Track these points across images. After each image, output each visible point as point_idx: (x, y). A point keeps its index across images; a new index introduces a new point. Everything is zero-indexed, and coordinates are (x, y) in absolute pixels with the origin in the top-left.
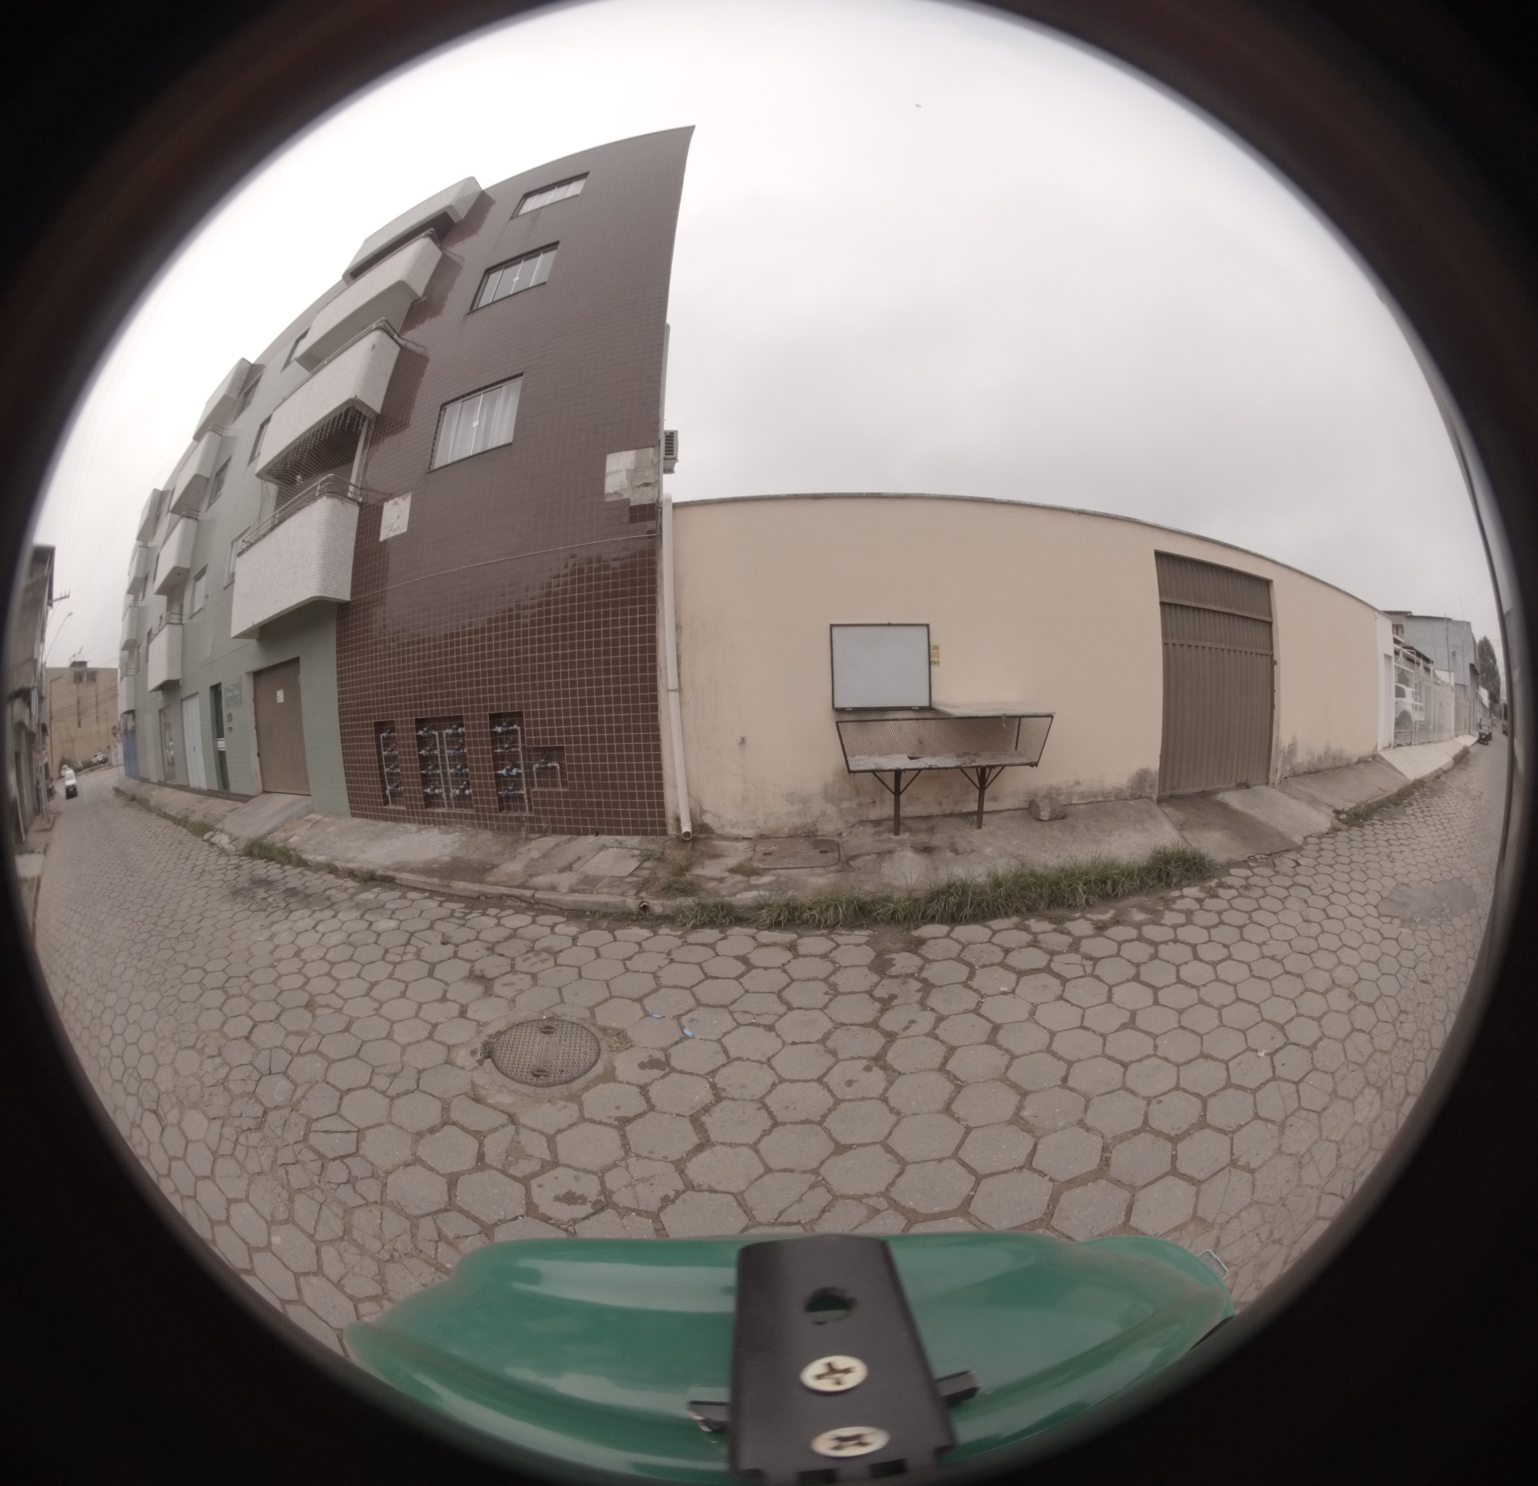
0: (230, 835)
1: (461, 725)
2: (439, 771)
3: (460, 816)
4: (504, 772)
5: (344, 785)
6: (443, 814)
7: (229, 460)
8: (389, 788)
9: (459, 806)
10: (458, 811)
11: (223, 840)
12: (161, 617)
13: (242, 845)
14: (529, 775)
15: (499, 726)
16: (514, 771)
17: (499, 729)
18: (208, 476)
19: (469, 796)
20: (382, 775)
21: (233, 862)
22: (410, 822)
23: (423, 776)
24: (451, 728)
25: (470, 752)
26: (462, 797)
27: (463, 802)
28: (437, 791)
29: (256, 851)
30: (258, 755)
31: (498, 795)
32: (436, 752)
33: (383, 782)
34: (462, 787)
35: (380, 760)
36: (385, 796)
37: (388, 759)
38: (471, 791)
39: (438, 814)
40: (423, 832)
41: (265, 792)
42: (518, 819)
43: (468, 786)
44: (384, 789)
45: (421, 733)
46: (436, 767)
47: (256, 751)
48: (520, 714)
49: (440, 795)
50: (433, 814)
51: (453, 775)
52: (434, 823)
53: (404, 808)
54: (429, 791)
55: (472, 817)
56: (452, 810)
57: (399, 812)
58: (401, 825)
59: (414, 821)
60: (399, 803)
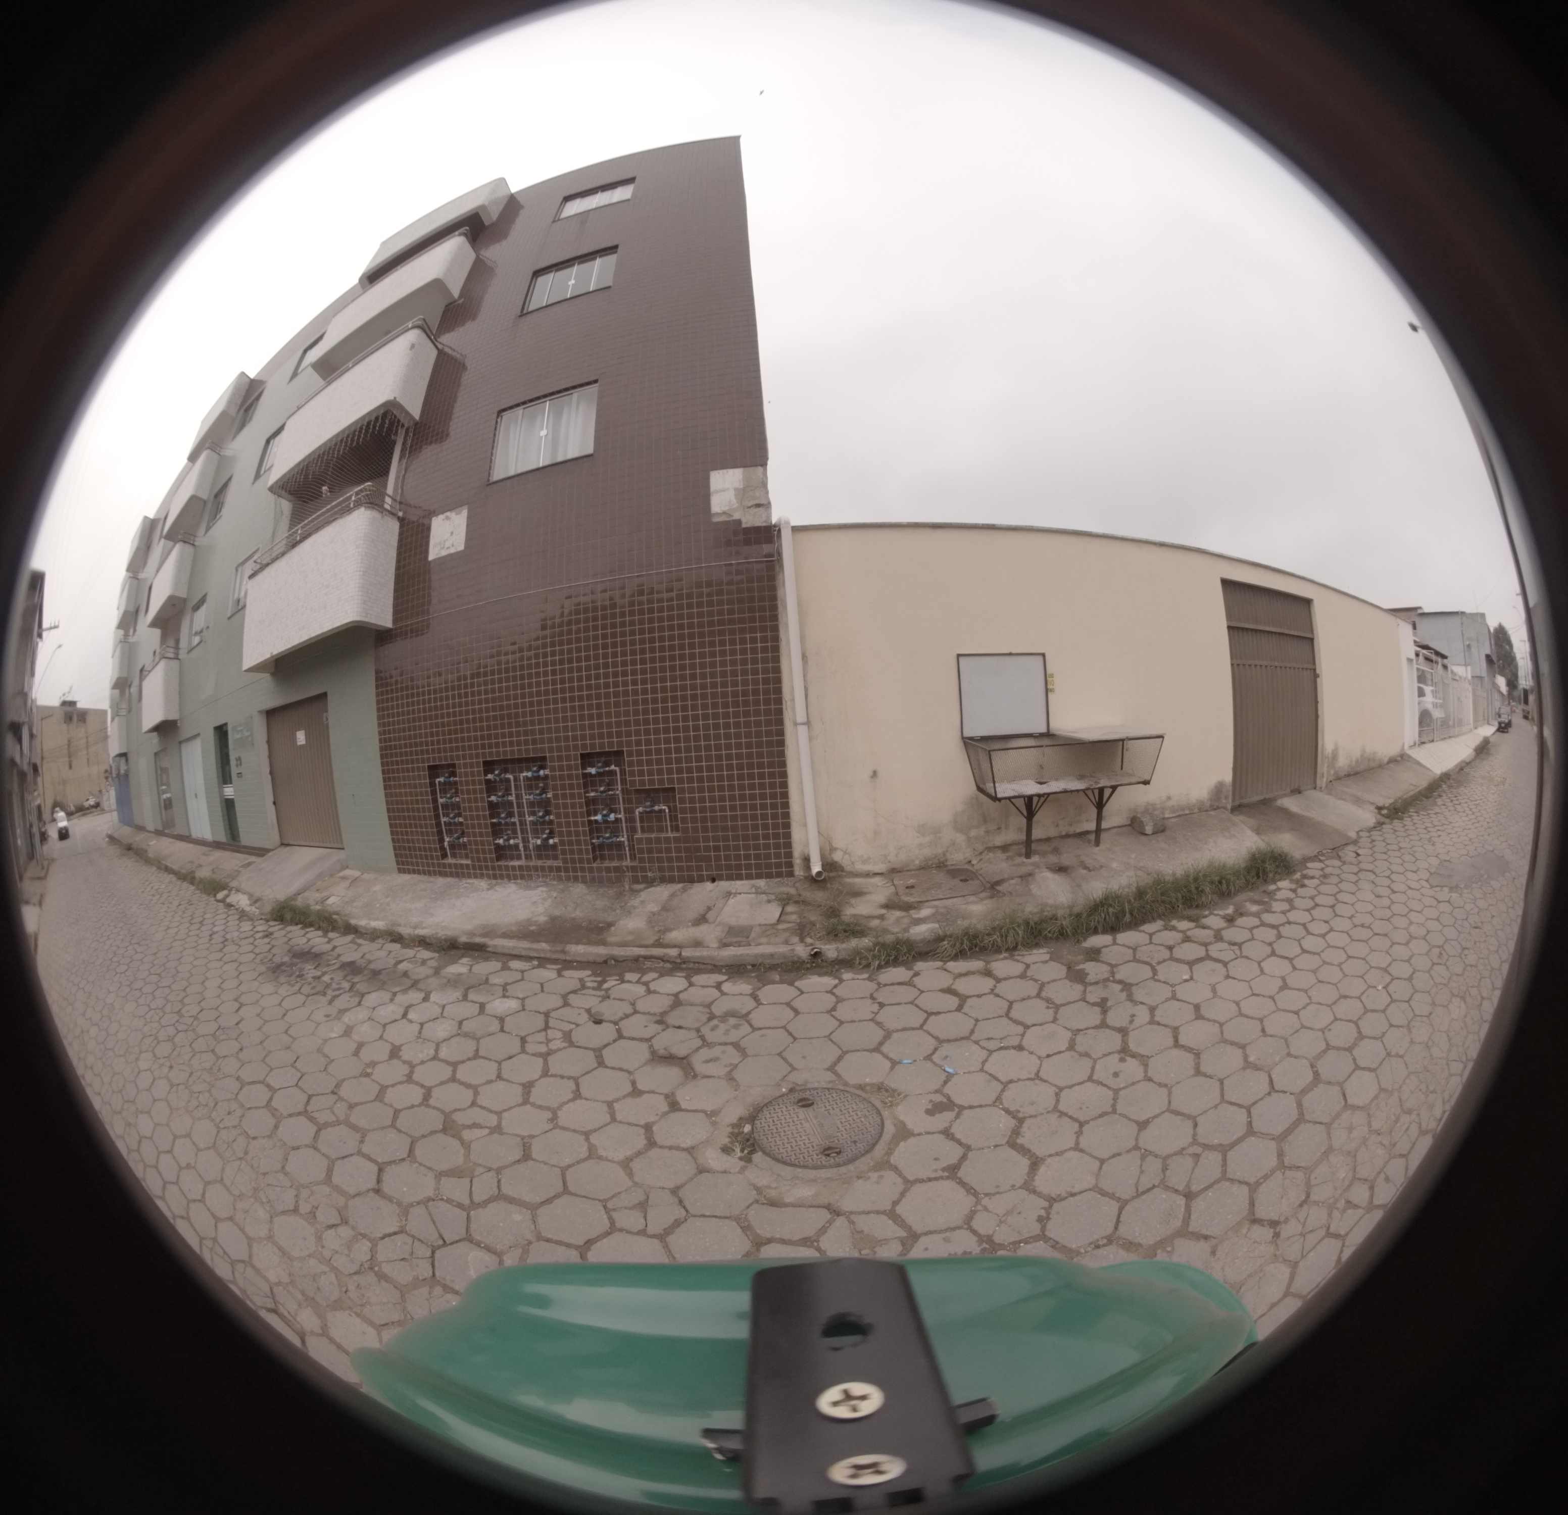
0: (250, 896)
1: (543, 767)
2: (515, 819)
3: (543, 869)
4: (599, 817)
5: (388, 837)
6: (521, 867)
7: (230, 479)
8: (447, 839)
9: (539, 857)
10: (539, 863)
11: (242, 901)
12: (155, 652)
13: (268, 908)
14: (631, 820)
15: (592, 767)
16: (612, 817)
17: (593, 771)
18: (205, 497)
19: (554, 846)
20: (438, 824)
21: (259, 928)
22: (476, 877)
23: (493, 825)
24: (528, 770)
25: (556, 796)
26: (545, 846)
27: (544, 850)
28: (512, 842)
29: (288, 916)
30: (274, 803)
31: (592, 844)
32: (510, 798)
33: (440, 833)
34: (545, 836)
35: (436, 809)
36: (443, 848)
37: (445, 806)
38: (556, 840)
39: (514, 868)
40: (497, 888)
41: (283, 844)
42: (617, 869)
43: (551, 834)
44: (441, 841)
45: (490, 776)
46: (510, 815)
47: (272, 800)
48: (619, 753)
49: (516, 846)
50: (507, 868)
51: (533, 823)
52: (509, 877)
53: (469, 862)
54: (501, 841)
55: (558, 869)
56: (532, 862)
57: (462, 866)
58: (466, 881)
59: (482, 876)
60: (460, 857)
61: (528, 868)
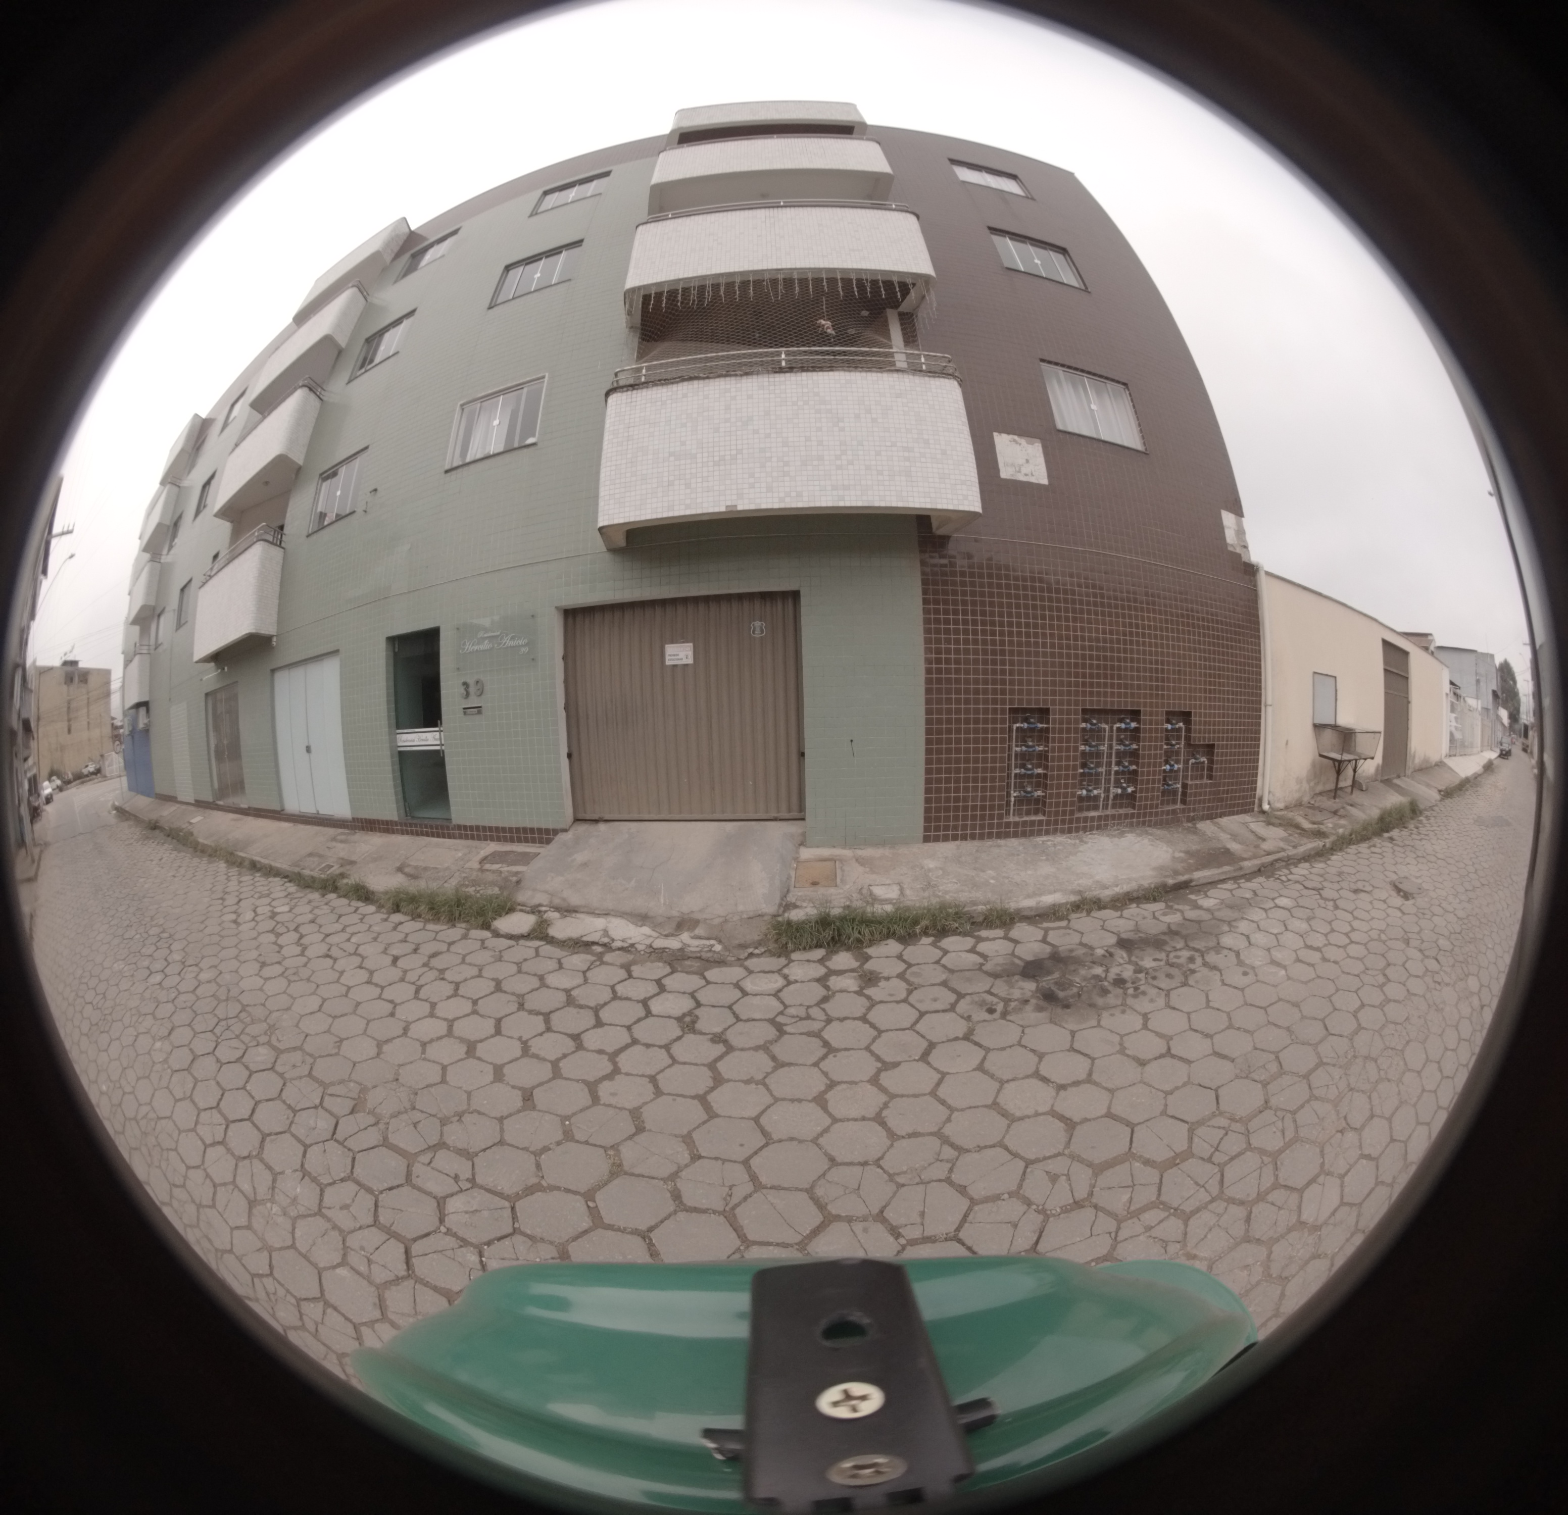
1: (1137, 720)
2: (1102, 770)
3: (1121, 817)
6: (1100, 817)
9: (1114, 806)
10: (1115, 812)
14: (1186, 770)
16: (1176, 767)
17: (1169, 726)
19: (1133, 794)
22: (1047, 833)
23: (1079, 775)
24: (1121, 721)
25: (1144, 748)
26: (1124, 795)
27: (1124, 800)
28: (1095, 792)
31: (1161, 790)
32: (1102, 748)
34: (1126, 785)
37: (1021, 756)
38: (1136, 788)
39: (1093, 818)
43: (1131, 783)
45: (1086, 725)
46: (1098, 765)
49: (1096, 798)
50: (1086, 819)
51: (1117, 773)
52: (1085, 829)
53: (1042, 817)
54: (1084, 792)
55: (1133, 816)
56: (1110, 812)
57: (1032, 823)
58: (1040, 840)
59: (1055, 831)
60: (1028, 813)
61: (1107, 816)
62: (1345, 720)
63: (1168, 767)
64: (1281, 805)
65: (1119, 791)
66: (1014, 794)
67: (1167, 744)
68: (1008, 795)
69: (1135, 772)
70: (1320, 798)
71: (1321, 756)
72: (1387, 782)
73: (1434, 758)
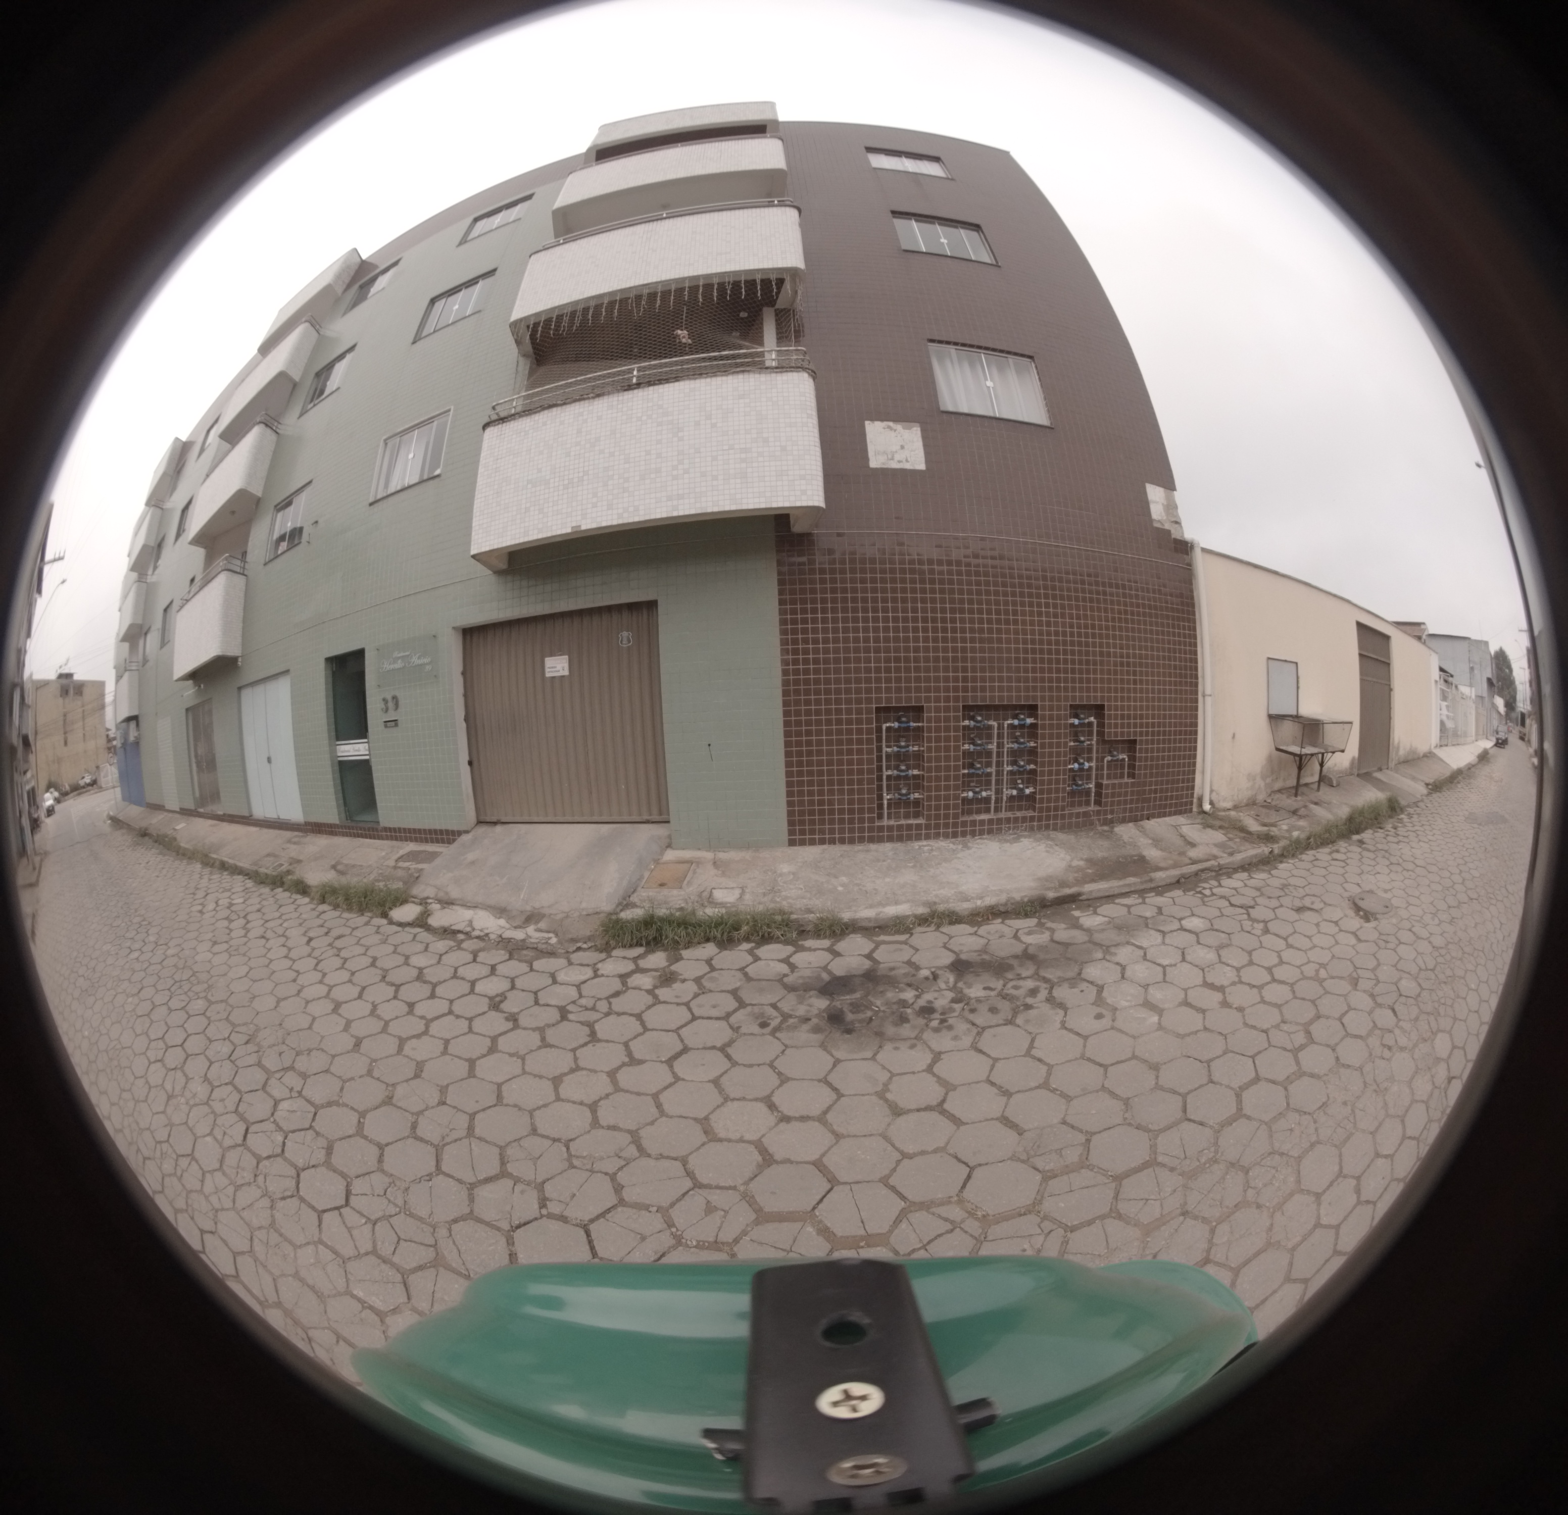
1: (1033, 715)
2: (992, 770)
3: (1016, 820)
6: (991, 821)
9: (1010, 809)
10: (1010, 814)
14: (1100, 768)
15: (1076, 718)
16: (1086, 765)
17: (1076, 722)
19: (1032, 797)
20: (878, 780)
22: (928, 837)
24: (1015, 718)
25: (1044, 745)
26: (1021, 796)
27: (1020, 801)
28: (984, 794)
31: (1067, 791)
32: (990, 747)
33: (875, 790)
34: (1023, 786)
35: (877, 760)
36: (880, 806)
37: (895, 757)
38: (1036, 790)
39: (982, 822)
41: (488, 823)
43: (1029, 784)
45: (966, 723)
46: (987, 765)
49: (987, 800)
50: (973, 823)
51: (1011, 773)
52: (973, 834)
53: (921, 821)
54: (971, 794)
55: (1032, 819)
56: (1003, 815)
57: (909, 827)
58: (916, 845)
59: (937, 836)
60: (907, 816)
61: (999, 821)
62: (1309, 709)
63: (1076, 766)
64: (1229, 805)
65: (1015, 792)
66: (886, 797)
67: (1075, 741)
68: (880, 798)
69: (1033, 772)
70: (1278, 796)
71: (1278, 749)
72: (1366, 776)
73: (1422, 748)
